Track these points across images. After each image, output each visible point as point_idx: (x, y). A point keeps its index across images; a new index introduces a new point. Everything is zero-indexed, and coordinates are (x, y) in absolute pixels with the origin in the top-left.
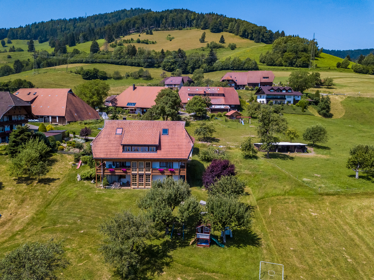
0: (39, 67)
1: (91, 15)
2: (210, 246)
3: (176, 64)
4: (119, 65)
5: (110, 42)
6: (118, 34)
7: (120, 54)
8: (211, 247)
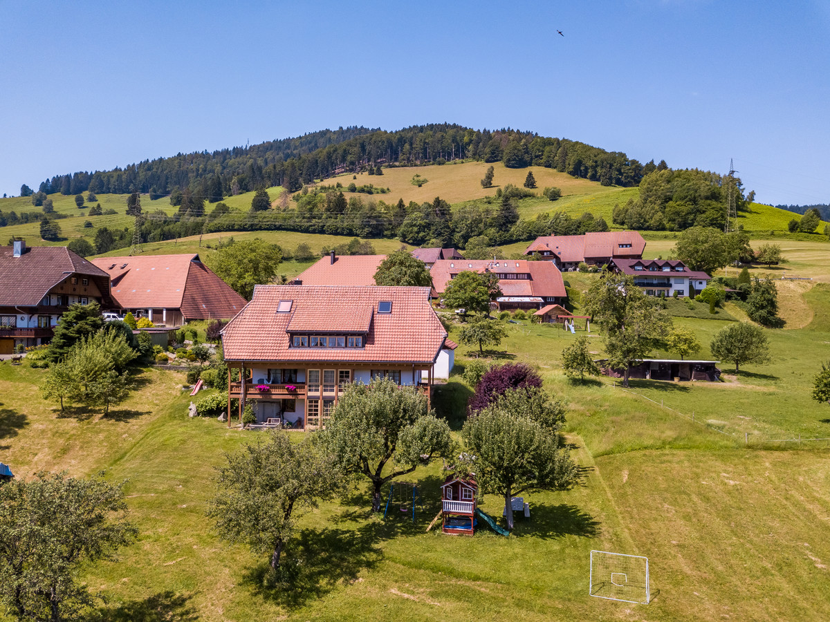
0: (145, 241)
1: (259, 142)
2: (475, 532)
3: (430, 230)
4: (309, 232)
5: (294, 192)
6: (310, 175)
7: (311, 210)
8: (478, 534)
